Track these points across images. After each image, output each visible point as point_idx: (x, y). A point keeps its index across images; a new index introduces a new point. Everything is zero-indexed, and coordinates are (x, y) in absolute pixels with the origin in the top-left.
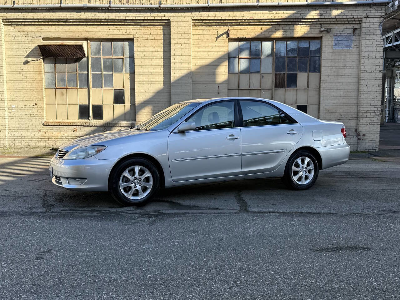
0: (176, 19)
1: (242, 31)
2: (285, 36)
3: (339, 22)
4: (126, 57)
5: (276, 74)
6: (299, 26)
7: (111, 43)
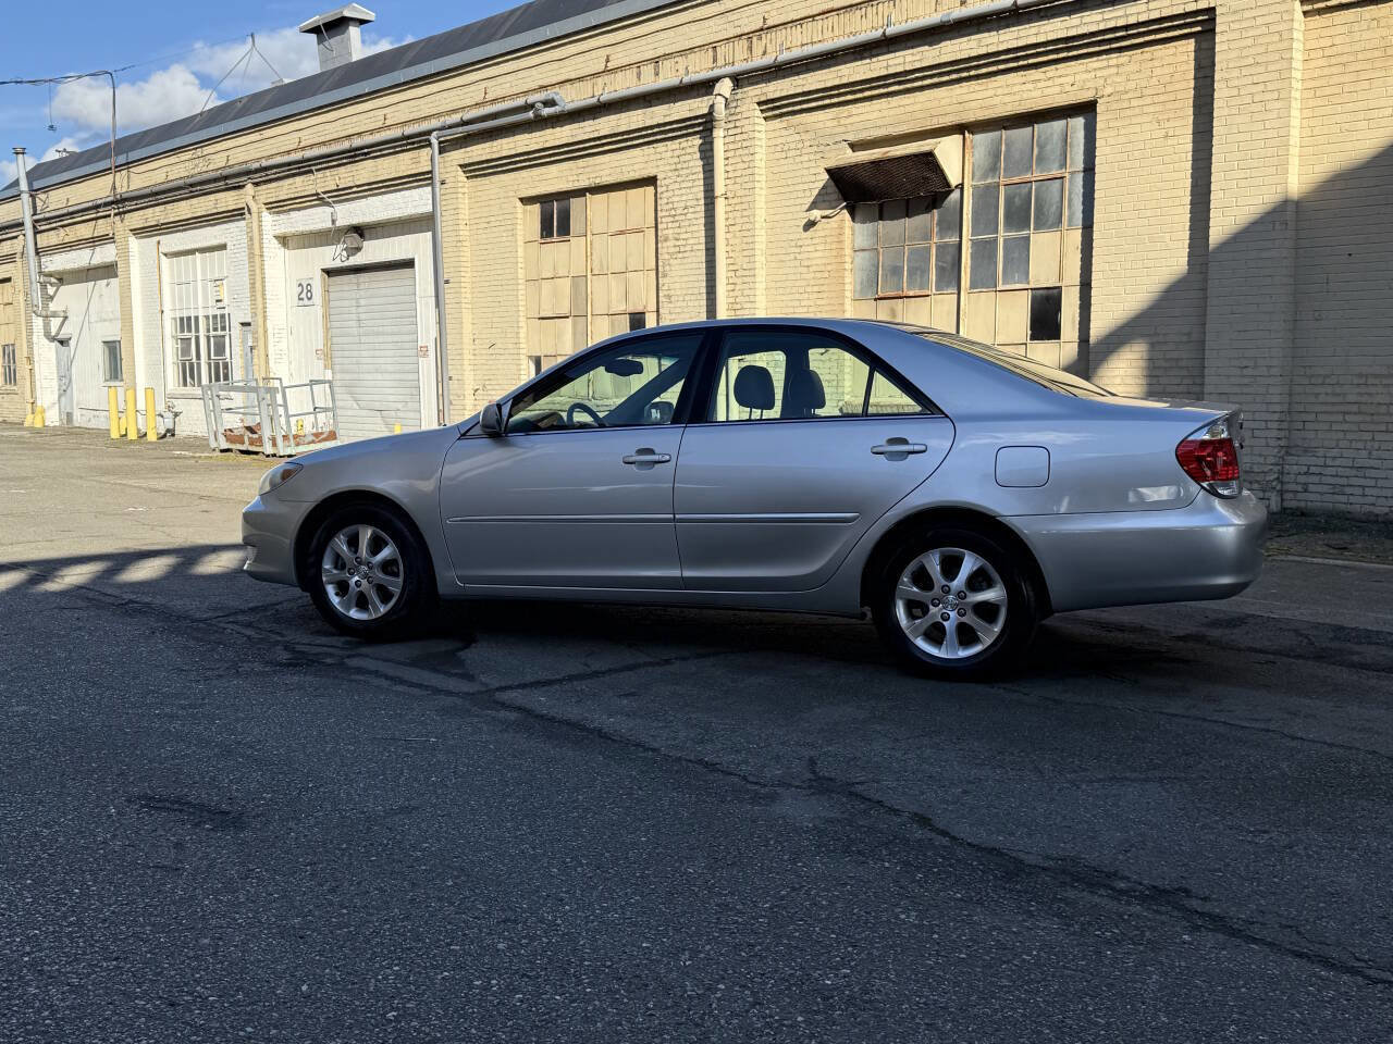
0: (1235, 2)
4: (1072, 173)
7: (1030, 129)
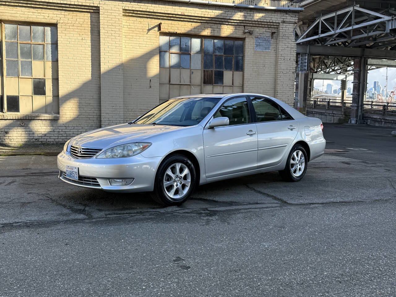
0: (105, 7)
1: (173, 26)
2: (213, 34)
3: (260, 26)
4: (47, 44)
5: (204, 71)
6: (226, 26)
7: (29, 27)
